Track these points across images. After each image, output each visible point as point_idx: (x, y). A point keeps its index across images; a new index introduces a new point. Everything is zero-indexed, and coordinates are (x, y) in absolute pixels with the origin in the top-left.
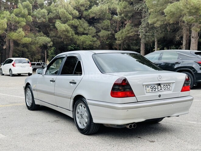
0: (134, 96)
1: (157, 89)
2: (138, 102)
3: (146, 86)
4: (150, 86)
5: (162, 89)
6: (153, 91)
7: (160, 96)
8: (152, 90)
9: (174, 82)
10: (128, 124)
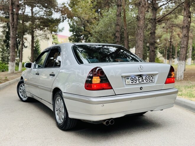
0: (112, 88)
1: (138, 81)
2: (116, 95)
3: (126, 78)
4: (130, 78)
5: (143, 81)
6: (134, 83)
7: (141, 88)
8: (132, 82)
9: (157, 74)
10: (104, 120)
